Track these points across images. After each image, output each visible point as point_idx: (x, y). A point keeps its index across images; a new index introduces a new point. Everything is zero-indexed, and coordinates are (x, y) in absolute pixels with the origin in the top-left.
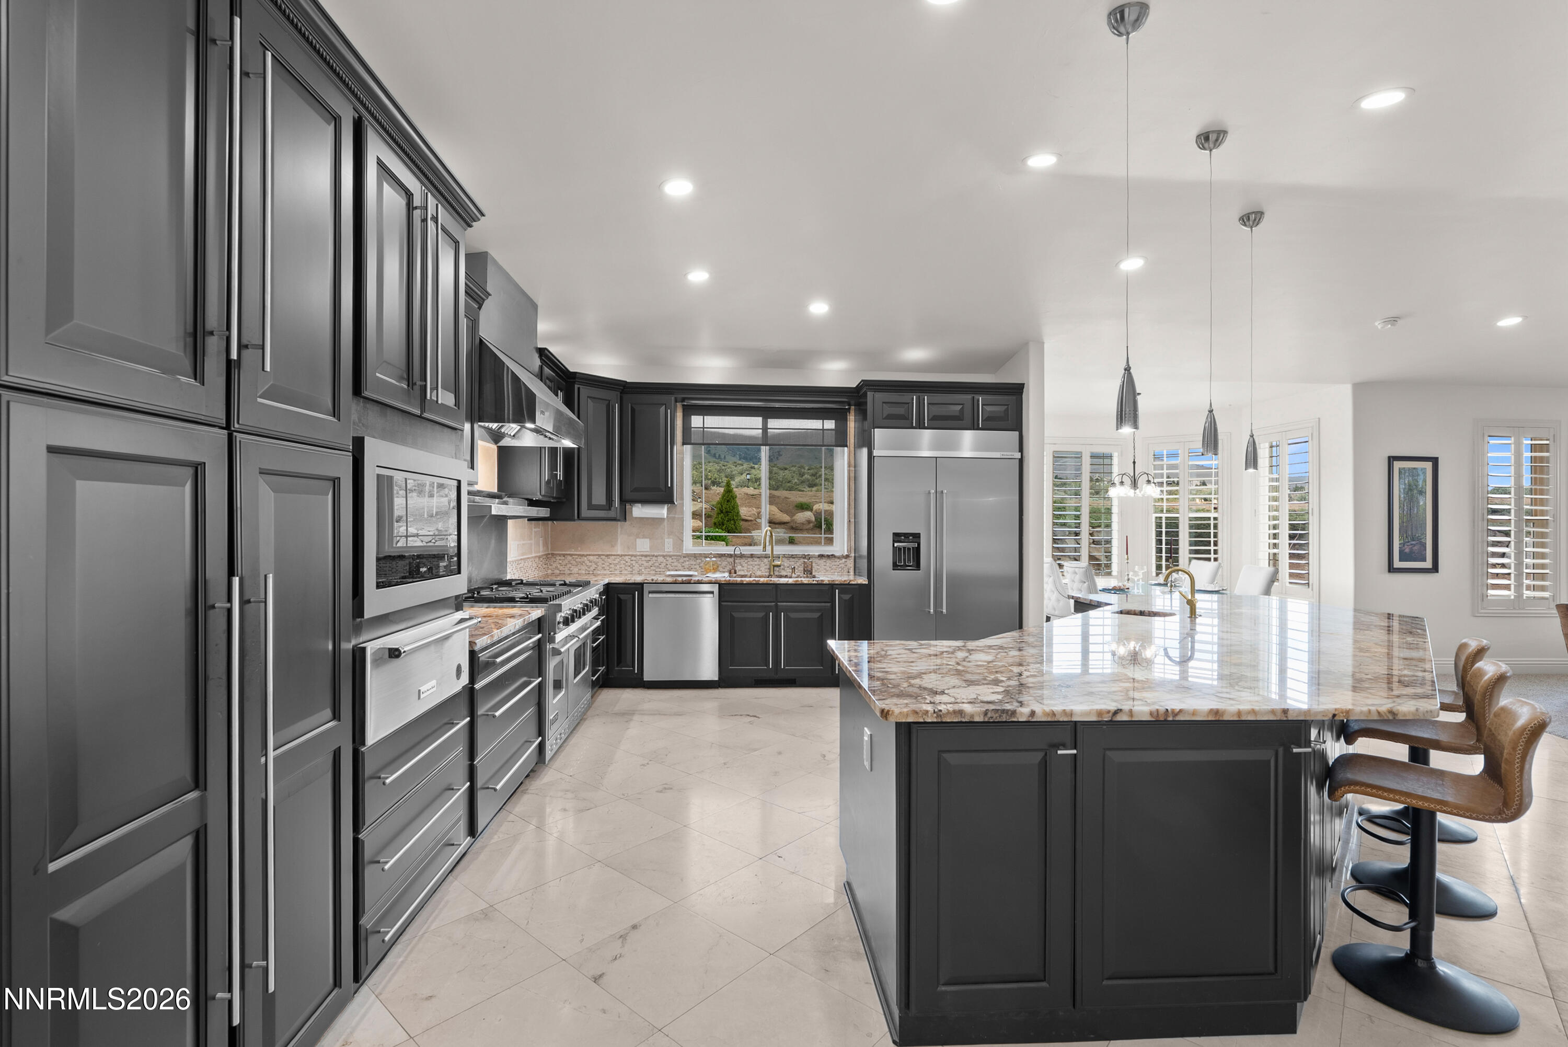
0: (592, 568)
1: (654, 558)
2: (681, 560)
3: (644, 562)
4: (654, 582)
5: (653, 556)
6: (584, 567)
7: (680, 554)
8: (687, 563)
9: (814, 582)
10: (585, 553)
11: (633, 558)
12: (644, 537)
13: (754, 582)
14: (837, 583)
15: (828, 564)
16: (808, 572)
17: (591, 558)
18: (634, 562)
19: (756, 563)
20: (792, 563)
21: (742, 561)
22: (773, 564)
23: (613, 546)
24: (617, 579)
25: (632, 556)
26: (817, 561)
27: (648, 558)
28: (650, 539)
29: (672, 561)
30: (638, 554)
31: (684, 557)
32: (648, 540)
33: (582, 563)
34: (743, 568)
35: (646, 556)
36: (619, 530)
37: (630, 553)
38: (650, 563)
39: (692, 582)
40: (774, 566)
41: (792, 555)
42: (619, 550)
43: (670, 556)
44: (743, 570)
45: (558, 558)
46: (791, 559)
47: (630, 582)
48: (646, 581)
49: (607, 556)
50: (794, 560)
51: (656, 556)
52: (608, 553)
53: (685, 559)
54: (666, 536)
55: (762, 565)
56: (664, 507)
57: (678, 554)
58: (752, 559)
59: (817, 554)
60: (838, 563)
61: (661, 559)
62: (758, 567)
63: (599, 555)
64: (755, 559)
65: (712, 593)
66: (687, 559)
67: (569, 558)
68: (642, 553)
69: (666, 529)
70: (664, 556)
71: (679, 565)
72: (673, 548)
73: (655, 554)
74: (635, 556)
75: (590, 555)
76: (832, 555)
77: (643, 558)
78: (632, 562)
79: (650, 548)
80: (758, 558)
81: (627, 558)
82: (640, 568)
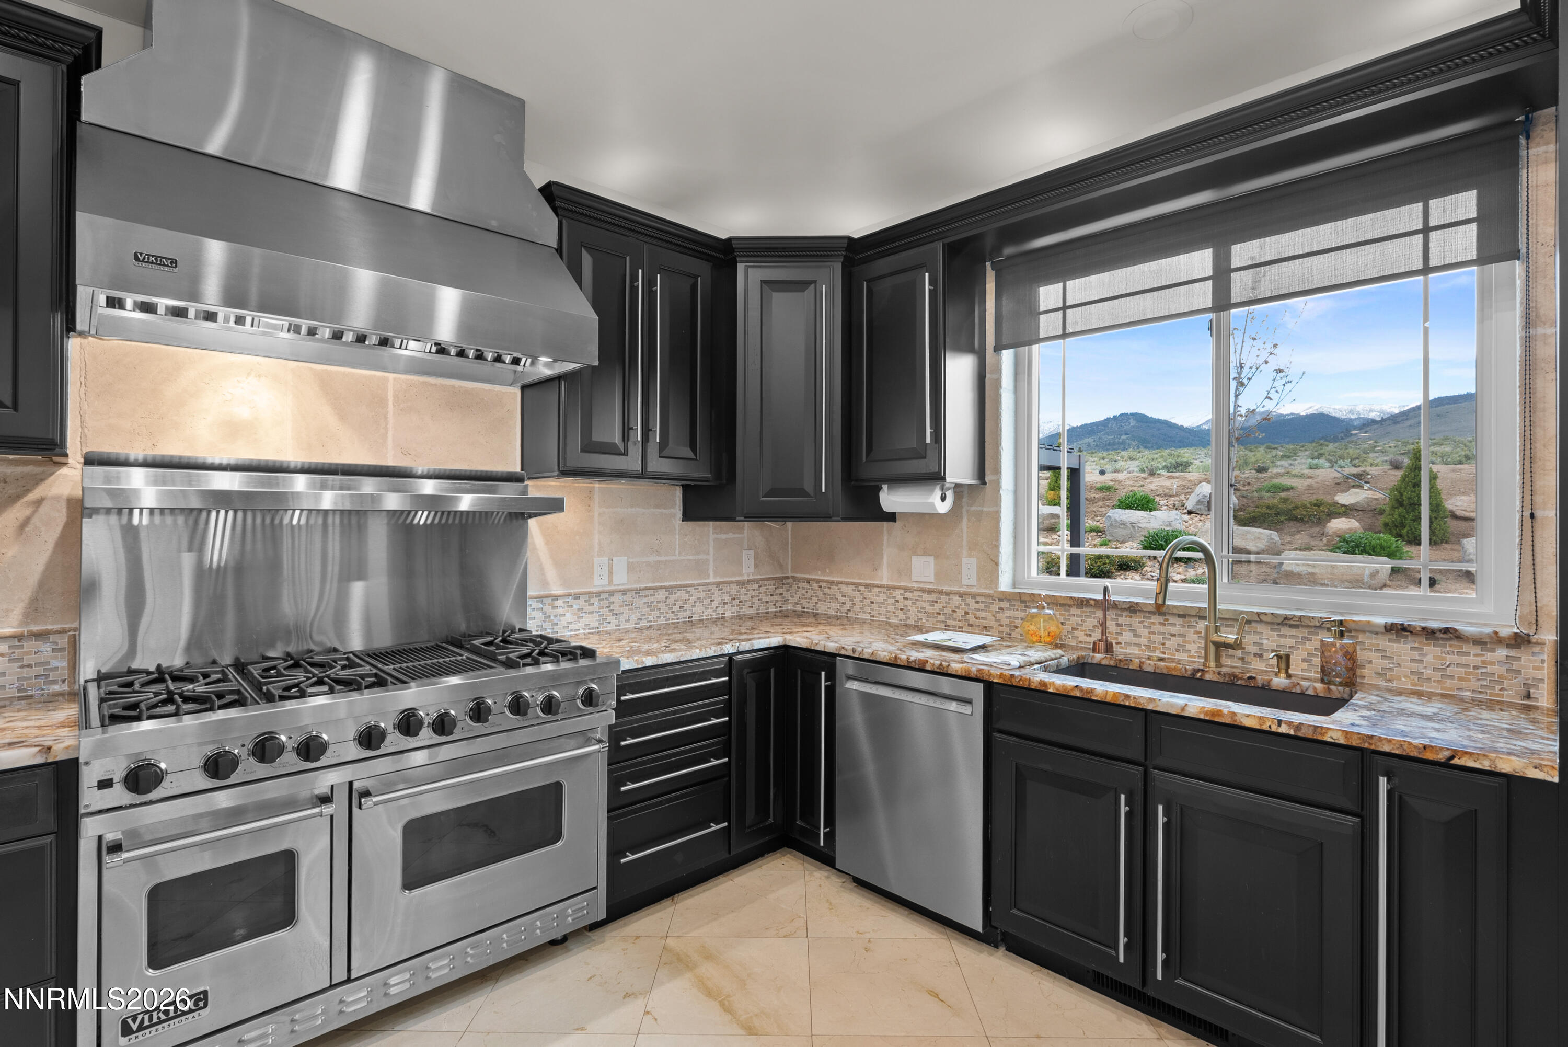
0: (846, 608)
1: (944, 598)
2: (995, 607)
3: (926, 605)
4: (856, 655)
5: (941, 592)
6: (835, 605)
7: (992, 592)
8: (1008, 613)
9: (1284, 729)
10: (836, 579)
11: (908, 595)
12: (926, 553)
13: (1078, 694)
14: (1386, 748)
15: (1429, 659)
17: (844, 588)
18: (908, 603)
19: (1173, 630)
20: (1287, 640)
21: (1135, 620)
22: (1215, 638)
23: (875, 569)
24: (798, 639)
25: (906, 589)
26: (1383, 643)
27: (933, 597)
28: (937, 557)
29: (977, 606)
30: (916, 586)
31: (1001, 600)
32: (931, 560)
33: (833, 598)
34: (1136, 640)
35: (930, 592)
36: (885, 538)
37: (903, 584)
38: (937, 607)
40: (1219, 646)
41: (1286, 618)
42: (885, 577)
43: (974, 596)
44: (1139, 645)
45: (801, 585)
46: (1285, 630)
47: (818, 648)
48: (843, 652)
49: (868, 586)
50: (1293, 632)
51: (948, 594)
52: (868, 582)
53: (1002, 604)
54: (965, 552)
55: (1191, 636)
57: (987, 591)
58: (1161, 619)
59: (1380, 620)
61: (956, 600)
62: (1180, 640)
63: (856, 585)
64: (1172, 620)
65: (969, 702)
66: (1005, 604)
67: (815, 586)
68: (922, 586)
69: (965, 536)
70: (961, 595)
71: (989, 615)
72: (978, 580)
73: (946, 588)
74: (911, 590)
75: (841, 583)
76: (1446, 630)
77: (926, 596)
78: (906, 602)
79: (937, 575)
80: (1180, 616)
81: (898, 594)
82: (919, 614)
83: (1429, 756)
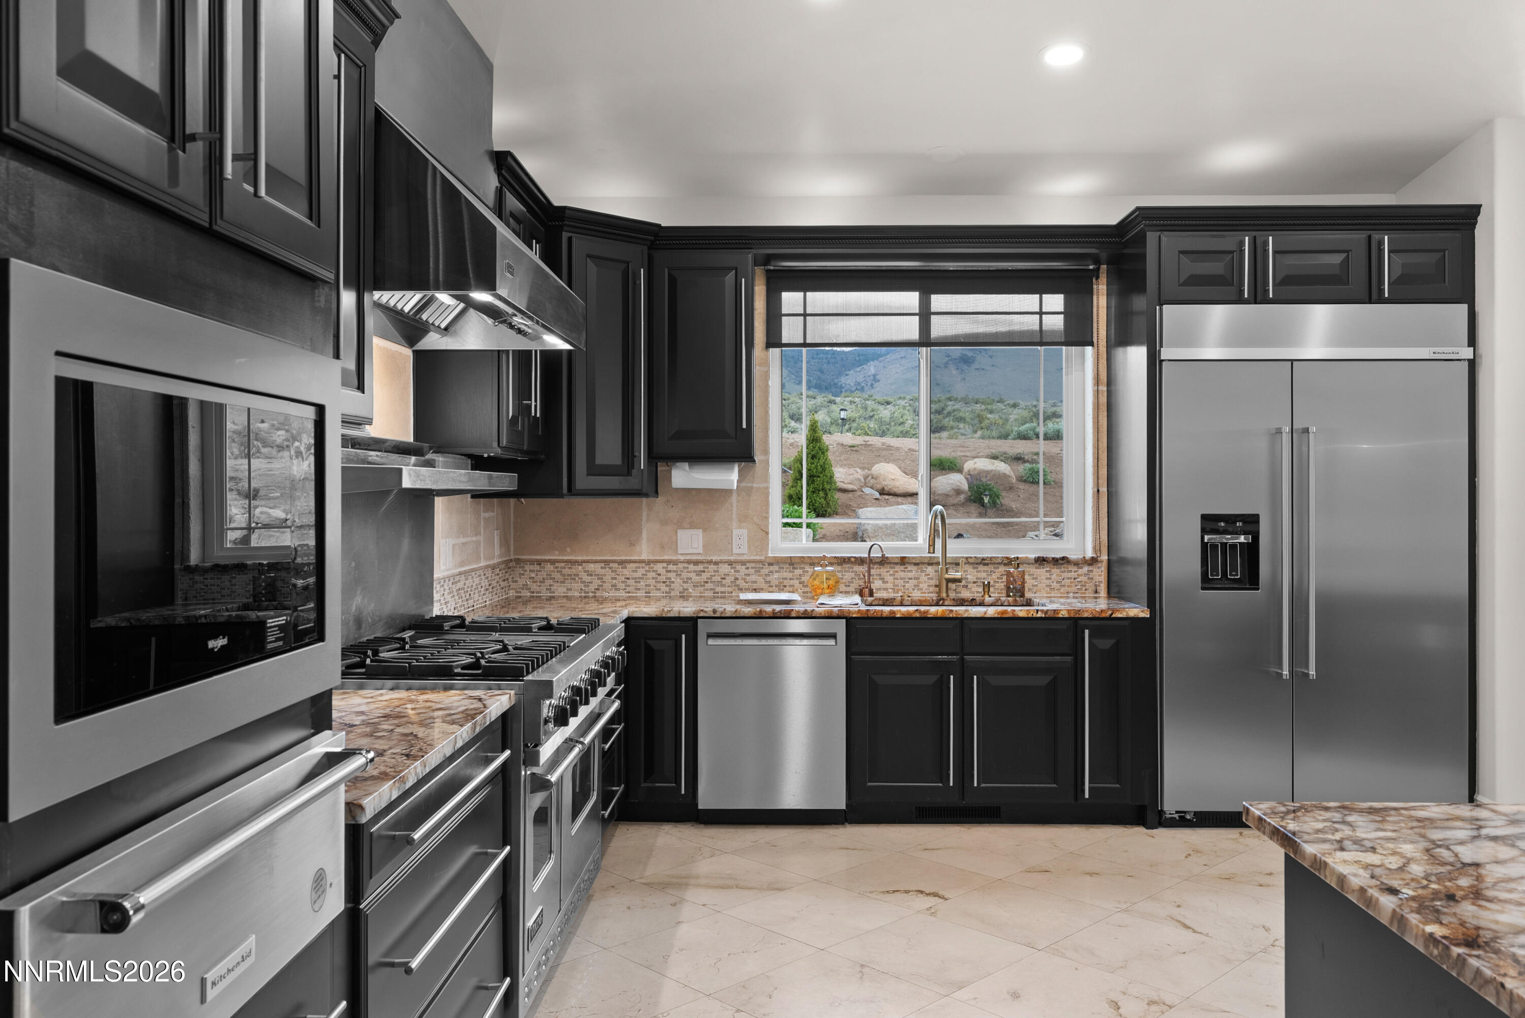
0: (592, 587)
1: (712, 567)
2: (765, 571)
3: (693, 575)
4: (718, 615)
5: (710, 562)
6: (577, 586)
7: (763, 558)
8: (776, 575)
9: (1040, 615)
10: (580, 558)
11: (671, 567)
12: (692, 526)
13: (918, 615)
14: (1086, 615)
15: (1054, 576)
16: (1016, 591)
17: (591, 567)
18: (672, 575)
19: (910, 575)
20: (982, 574)
21: (883, 571)
22: (947, 576)
23: (632, 545)
24: (645, 610)
25: (669, 562)
26: (1032, 570)
27: (700, 567)
28: (705, 530)
29: (747, 572)
30: (682, 558)
31: (770, 564)
32: (699, 532)
33: (573, 577)
34: (885, 586)
35: (696, 563)
36: (645, 514)
37: (666, 557)
38: (705, 576)
39: (793, 615)
40: (949, 581)
41: (983, 559)
42: (644, 552)
43: (743, 563)
44: (886, 589)
45: (528, 567)
46: (981, 568)
47: (671, 615)
48: (702, 614)
49: (622, 563)
50: (985, 568)
51: (716, 563)
52: (623, 558)
53: (772, 568)
54: (735, 524)
55: (923, 578)
56: (733, 469)
57: (758, 558)
58: (902, 568)
59: (1032, 556)
60: (1073, 575)
61: (724, 569)
62: (915, 582)
63: (607, 562)
64: (910, 568)
65: (833, 636)
66: (775, 568)
67: (549, 567)
68: (688, 557)
69: (735, 509)
70: (730, 563)
71: (760, 579)
72: (749, 548)
73: (714, 558)
74: (675, 563)
75: (588, 562)
76: (1063, 558)
77: (691, 567)
78: (669, 575)
79: (705, 546)
80: (916, 564)
81: (659, 567)
82: (685, 586)
83: (1104, 615)
